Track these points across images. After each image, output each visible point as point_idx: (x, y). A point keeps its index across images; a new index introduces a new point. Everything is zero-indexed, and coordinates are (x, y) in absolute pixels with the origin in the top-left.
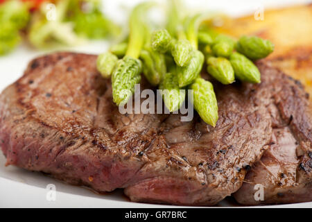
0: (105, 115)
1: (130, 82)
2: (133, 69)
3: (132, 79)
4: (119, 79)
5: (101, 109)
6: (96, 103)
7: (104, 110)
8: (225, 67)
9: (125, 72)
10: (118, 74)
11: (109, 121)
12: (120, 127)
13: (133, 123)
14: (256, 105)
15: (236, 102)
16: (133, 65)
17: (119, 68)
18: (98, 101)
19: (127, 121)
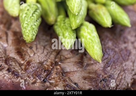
0: (14, 47)
1: (35, 24)
2: (36, 13)
3: (36, 21)
4: (27, 21)
5: (10, 42)
6: (5, 36)
7: (12, 43)
8: (104, 14)
9: (31, 15)
10: (25, 17)
11: (18, 52)
12: (27, 58)
13: (36, 55)
14: (125, 43)
15: (111, 40)
16: (36, 9)
17: (26, 12)
18: (7, 34)
19: (31, 53)
